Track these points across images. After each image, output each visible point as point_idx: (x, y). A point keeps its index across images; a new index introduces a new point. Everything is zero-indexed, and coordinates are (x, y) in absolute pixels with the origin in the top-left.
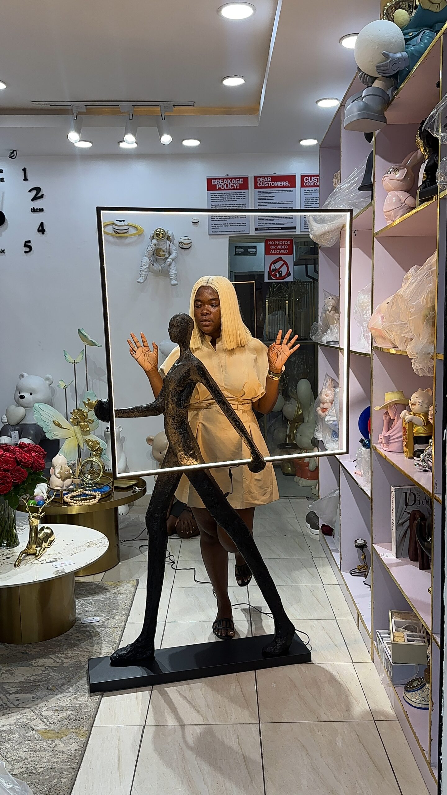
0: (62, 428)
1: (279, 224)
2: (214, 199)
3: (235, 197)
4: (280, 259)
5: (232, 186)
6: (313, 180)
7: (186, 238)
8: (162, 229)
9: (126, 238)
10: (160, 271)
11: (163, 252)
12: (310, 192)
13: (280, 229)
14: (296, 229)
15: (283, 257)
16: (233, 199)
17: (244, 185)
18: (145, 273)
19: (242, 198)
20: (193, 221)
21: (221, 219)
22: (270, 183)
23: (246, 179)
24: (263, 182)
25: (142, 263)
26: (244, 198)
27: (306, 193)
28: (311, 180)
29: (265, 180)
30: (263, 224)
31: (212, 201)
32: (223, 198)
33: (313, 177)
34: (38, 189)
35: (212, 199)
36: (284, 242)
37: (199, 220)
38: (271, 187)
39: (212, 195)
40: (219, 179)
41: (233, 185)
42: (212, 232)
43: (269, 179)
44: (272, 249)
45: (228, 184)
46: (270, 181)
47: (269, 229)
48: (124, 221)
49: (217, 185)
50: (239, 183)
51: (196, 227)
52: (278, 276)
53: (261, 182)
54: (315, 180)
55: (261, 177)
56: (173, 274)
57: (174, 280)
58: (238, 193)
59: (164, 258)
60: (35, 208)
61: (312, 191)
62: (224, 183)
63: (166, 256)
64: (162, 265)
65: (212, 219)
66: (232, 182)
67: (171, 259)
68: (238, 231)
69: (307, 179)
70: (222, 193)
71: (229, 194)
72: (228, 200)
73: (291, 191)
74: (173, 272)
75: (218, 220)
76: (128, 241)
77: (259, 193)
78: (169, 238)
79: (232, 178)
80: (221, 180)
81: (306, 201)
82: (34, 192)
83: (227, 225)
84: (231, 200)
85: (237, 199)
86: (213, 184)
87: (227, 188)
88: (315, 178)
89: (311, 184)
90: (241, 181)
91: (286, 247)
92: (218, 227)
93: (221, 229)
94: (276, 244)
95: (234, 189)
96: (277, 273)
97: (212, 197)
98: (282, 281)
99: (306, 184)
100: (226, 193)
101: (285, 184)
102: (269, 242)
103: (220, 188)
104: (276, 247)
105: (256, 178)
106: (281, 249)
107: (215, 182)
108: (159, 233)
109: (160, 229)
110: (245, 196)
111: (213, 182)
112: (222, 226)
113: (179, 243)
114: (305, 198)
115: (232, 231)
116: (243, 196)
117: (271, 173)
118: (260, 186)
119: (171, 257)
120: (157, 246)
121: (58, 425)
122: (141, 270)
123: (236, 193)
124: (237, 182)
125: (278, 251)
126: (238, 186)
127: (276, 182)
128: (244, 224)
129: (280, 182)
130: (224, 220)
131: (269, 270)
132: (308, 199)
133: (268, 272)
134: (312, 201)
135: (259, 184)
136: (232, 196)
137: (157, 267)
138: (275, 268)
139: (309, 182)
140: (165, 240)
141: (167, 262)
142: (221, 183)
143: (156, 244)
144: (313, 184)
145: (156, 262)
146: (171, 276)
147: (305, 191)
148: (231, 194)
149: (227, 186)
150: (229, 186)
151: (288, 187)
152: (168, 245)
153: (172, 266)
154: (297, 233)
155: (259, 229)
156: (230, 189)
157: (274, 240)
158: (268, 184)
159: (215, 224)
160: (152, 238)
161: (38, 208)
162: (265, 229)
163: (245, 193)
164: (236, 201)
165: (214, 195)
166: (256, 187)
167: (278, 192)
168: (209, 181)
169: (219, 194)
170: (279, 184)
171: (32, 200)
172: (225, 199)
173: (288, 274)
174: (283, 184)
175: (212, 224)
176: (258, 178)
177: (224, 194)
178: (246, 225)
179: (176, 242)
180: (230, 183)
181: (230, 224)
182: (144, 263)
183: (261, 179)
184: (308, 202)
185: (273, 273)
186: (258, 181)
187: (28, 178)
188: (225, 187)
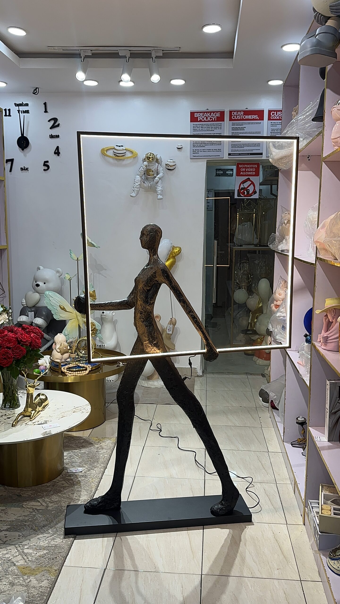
0: (66, 311)
1: (249, 150)
2: (195, 129)
3: (213, 127)
4: (248, 179)
5: (211, 119)
6: (279, 114)
7: (172, 161)
8: (152, 154)
9: (123, 160)
10: (149, 187)
11: (152, 172)
12: (275, 124)
13: (249, 154)
14: (262, 155)
15: (251, 178)
16: (211, 129)
17: (221, 118)
18: (136, 189)
19: (218, 129)
20: (178, 147)
21: (200, 146)
22: (243, 117)
23: (222, 113)
24: (236, 116)
25: (135, 181)
26: (220, 129)
27: (272, 125)
28: (277, 114)
29: (238, 114)
30: (235, 151)
31: (194, 130)
32: (203, 128)
33: (279, 112)
34: (55, 120)
35: (194, 129)
36: (252, 165)
37: (183, 146)
38: (243, 120)
39: (194, 125)
40: (201, 112)
41: (211, 117)
42: (193, 156)
43: (242, 113)
44: (242, 172)
45: (207, 117)
46: (243, 114)
47: (240, 154)
48: (122, 146)
49: (199, 118)
50: (217, 116)
51: (180, 152)
52: (246, 194)
53: (235, 115)
54: (280, 115)
55: (235, 111)
56: (159, 190)
57: (160, 195)
58: (216, 124)
59: (153, 177)
60: (53, 135)
61: (277, 124)
62: (204, 116)
63: (154, 175)
64: (151, 183)
65: (193, 145)
66: (211, 115)
67: (158, 178)
68: (214, 156)
69: (273, 114)
70: (202, 124)
71: (208, 125)
72: (207, 130)
73: (260, 123)
74: (159, 189)
75: (198, 146)
76: (125, 162)
77: (233, 124)
78: (157, 161)
79: (211, 112)
80: (202, 113)
81: (272, 132)
82: (52, 122)
83: (205, 150)
84: (209, 130)
85: (215, 129)
86: (195, 116)
87: (207, 120)
88: (280, 113)
89: (276, 117)
90: (218, 114)
91: (254, 170)
92: (198, 152)
93: (201, 154)
94: (246, 167)
95: (212, 121)
96: (245, 192)
97: (194, 127)
98: (249, 198)
99: (272, 118)
100: (206, 124)
101: (255, 117)
102: (240, 165)
103: (201, 120)
104: (245, 170)
105: (231, 112)
106: (249, 171)
107: (197, 115)
108: (149, 156)
109: (150, 153)
110: (221, 127)
111: (195, 115)
112: (201, 151)
113: (166, 165)
114: (271, 129)
115: (209, 156)
116: (219, 126)
117: (244, 108)
118: (234, 118)
119: (159, 176)
120: (147, 167)
121: (63, 309)
122: (134, 186)
123: (214, 124)
124: (215, 115)
125: (247, 173)
126: (216, 118)
127: (247, 116)
128: (219, 150)
129: (251, 116)
130: (203, 147)
131: (238, 189)
132: (274, 130)
133: (238, 190)
134: (277, 132)
135: (234, 117)
136: (210, 127)
137: (147, 184)
138: (243, 187)
139: (275, 116)
140: (154, 162)
141: (155, 180)
142: (202, 116)
143: (146, 166)
144: (278, 118)
145: (147, 180)
146: (158, 192)
147: (272, 124)
148: (210, 125)
149: (207, 119)
150: (209, 119)
151: (257, 120)
152: (156, 167)
153: (159, 184)
154: (263, 158)
155: (231, 154)
156: (209, 121)
157: (244, 164)
158: (241, 117)
159: (195, 150)
160: (144, 160)
161: (55, 135)
162: (237, 154)
163: (221, 124)
164: (214, 131)
165: (196, 126)
166: (231, 119)
167: (249, 123)
168: (192, 114)
169: (200, 125)
170: (250, 117)
171: (51, 128)
172: (205, 129)
173: (255, 192)
174: (253, 117)
175: (193, 150)
176: (233, 112)
177: (204, 125)
178: (221, 151)
179: (164, 164)
180: (210, 116)
181: (208, 150)
182: (137, 181)
183: (235, 113)
184: (273, 133)
185: (242, 191)
186: (233, 114)
187: (48, 110)
188: (205, 119)
